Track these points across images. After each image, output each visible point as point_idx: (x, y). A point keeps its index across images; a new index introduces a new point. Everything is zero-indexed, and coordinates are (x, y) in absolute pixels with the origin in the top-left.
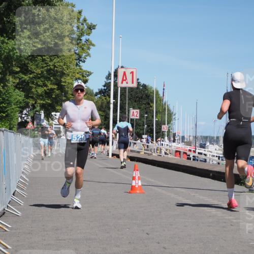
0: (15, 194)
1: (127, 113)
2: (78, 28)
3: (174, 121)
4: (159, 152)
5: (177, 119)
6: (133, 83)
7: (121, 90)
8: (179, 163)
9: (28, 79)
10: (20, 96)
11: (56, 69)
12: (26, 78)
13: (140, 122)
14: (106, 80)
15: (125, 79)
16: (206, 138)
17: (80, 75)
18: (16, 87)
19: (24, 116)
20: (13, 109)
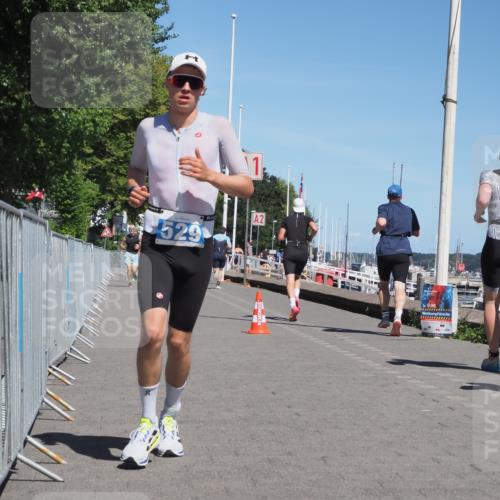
0: (82, 331)
1: (248, 217)
6: (257, 173)
9: (105, 165)
10: (94, 190)
12: (102, 163)
13: (266, 230)
16: (361, 256)
18: (87, 176)
19: (98, 219)
20: (82, 208)
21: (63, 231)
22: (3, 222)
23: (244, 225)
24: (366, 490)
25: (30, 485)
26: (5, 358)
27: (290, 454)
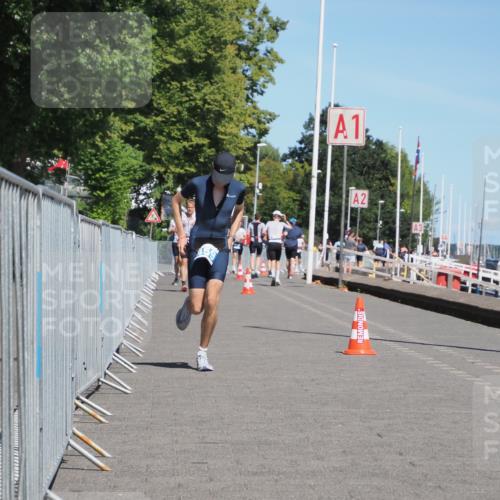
0: (120, 351)
1: (344, 196)
2: (251, 26)
3: (435, 216)
4: (405, 274)
5: (442, 210)
6: (357, 137)
7: (333, 151)
8: (445, 298)
9: (152, 124)
10: (135, 158)
11: (207, 106)
12: (148, 122)
13: (368, 214)
14: (304, 131)
15: (341, 128)
16: (498, 249)
17: (254, 119)
18: (127, 139)
19: (141, 197)
20: (120, 183)
21: (94, 215)
22: (16, 203)
23: (340, 207)
26: (19, 385)
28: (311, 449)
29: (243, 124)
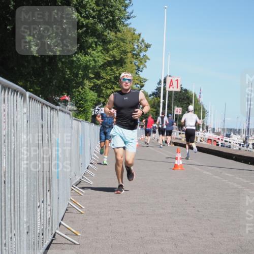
0: (88, 168)
1: (173, 110)
2: (138, 46)
3: (207, 117)
5: (209, 115)
6: (177, 88)
7: (168, 93)
8: (211, 148)
9: (100, 83)
10: (94, 96)
12: (99, 82)
14: (157, 85)
15: (171, 84)
16: (231, 130)
17: (139, 81)
18: (91, 89)
19: (96, 111)
20: (88, 105)
21: (79, 117)
22: (49, 113)
24: (234, 250)
25: (62, 246)
26: (50, 181)
27: (194, 231)
28: (160, 205)
29: (134, 83)
